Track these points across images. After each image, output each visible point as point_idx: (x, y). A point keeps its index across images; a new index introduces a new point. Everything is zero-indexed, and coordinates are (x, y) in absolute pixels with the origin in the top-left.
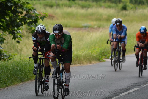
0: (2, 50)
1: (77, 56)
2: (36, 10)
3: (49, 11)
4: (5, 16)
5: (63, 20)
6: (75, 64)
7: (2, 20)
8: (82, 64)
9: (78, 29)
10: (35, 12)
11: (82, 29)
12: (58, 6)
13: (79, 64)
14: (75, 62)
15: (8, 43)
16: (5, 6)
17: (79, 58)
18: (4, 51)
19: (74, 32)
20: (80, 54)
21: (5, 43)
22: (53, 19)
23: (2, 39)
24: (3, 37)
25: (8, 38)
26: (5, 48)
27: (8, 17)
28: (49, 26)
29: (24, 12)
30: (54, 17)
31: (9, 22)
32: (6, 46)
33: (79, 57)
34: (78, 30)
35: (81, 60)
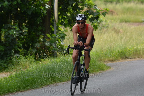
0: (64, 45)
1: (137, 50)
2: (97, 6)
3: (110, 6)
4: (66, 12)
5: (123, 15)
6: (135, 58)
7: (64, 16)
8: (141, 58)
9: (138, 23)
10: (96, 8)
11: (142, 23)
12: (118, 1)
13: (138, 58)
14: (135, 56)
15: (69, 38)
16: (66, 3)
17: (138, 53)
18: (65, 46)
19: (133, 27)
20: (140, 48)
21: (67, 39)
22: (112, 14)
23: (63, 35)
24: (65, 33)
25: (69, 34)
26: (67, 43)
27: (69, 13)
28: (109, 22)
29: (85, 8)
30: (114, 13)
31: (70, 18)
32: (68, 42)
33: (138, 51)
34: (138, 25)
35: (141, 54)
